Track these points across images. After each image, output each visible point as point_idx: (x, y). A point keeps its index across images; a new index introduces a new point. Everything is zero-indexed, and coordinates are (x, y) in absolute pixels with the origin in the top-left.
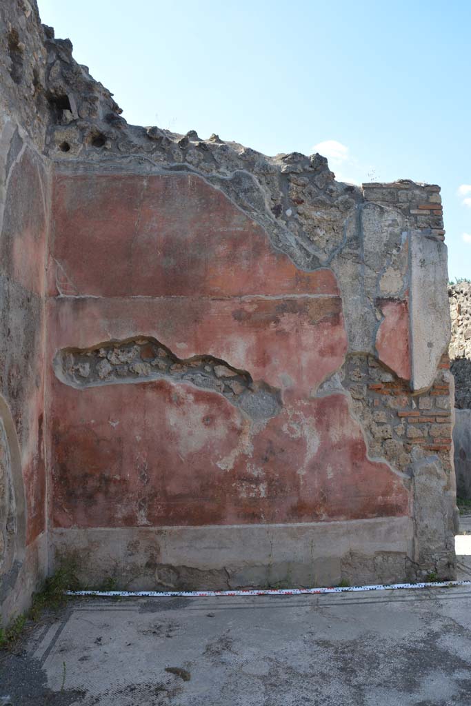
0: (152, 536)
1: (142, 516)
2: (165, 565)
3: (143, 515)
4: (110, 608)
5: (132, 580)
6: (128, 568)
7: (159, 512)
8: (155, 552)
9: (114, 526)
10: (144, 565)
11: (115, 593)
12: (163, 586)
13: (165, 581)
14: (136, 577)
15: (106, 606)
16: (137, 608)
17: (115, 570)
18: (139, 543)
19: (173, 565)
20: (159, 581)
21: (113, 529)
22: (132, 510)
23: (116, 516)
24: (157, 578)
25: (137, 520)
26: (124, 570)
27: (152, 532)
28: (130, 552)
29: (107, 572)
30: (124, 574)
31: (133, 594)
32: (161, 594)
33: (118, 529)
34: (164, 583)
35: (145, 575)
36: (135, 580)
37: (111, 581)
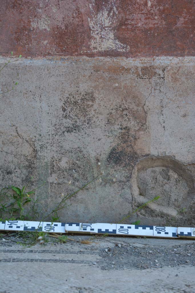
0: (126, 80)
1: (103, 28)
2: (158, 158)
3: (107, 23)
4: (16, 256)
5: (72, 195)
6: (64, 164)
7: (149, 16)
8: (132, 124)
9: (29, 54)
10: (104, 157)
11: (31, 224)
12: (152, 212)
13: (155, 199)
14: (83, 188)
15: (5, 251)
16: (93, 258)
17: (30, 167)
18: (93, 99)
19: (178, 158)
20: (141, 199)
21: (28, 62)
22: (78, 9)
23: (34, 25)
24: (136, 192)
25: (90, 38)
26: (53, 168)
27: (128, 70)
28: (68, 122)
29: (9, 173)
30: (53, 179)
31: (74, 228)
32: (147, 232)
33: (38, 62)
34: (153, 206)
35: (107, 182)
36: (80, 195)
37: (18, 196)
